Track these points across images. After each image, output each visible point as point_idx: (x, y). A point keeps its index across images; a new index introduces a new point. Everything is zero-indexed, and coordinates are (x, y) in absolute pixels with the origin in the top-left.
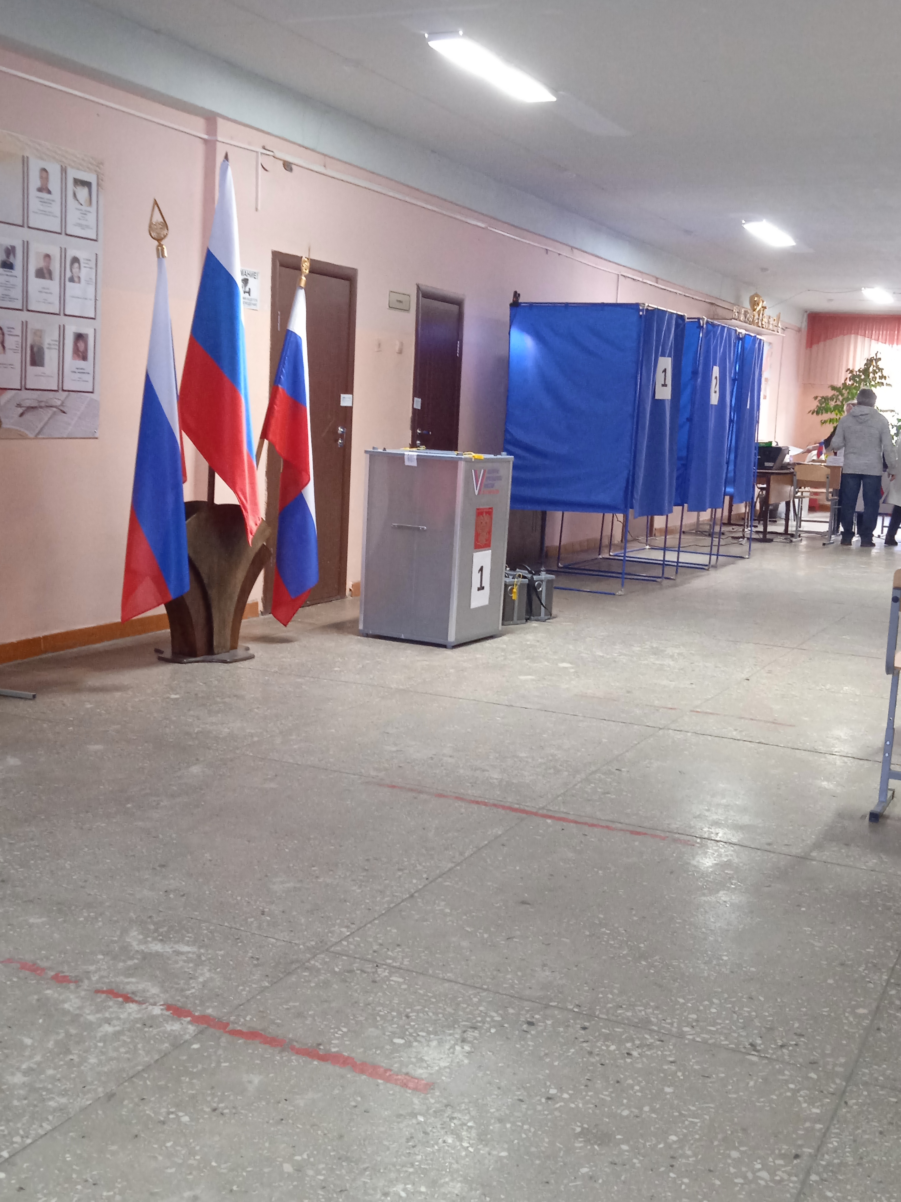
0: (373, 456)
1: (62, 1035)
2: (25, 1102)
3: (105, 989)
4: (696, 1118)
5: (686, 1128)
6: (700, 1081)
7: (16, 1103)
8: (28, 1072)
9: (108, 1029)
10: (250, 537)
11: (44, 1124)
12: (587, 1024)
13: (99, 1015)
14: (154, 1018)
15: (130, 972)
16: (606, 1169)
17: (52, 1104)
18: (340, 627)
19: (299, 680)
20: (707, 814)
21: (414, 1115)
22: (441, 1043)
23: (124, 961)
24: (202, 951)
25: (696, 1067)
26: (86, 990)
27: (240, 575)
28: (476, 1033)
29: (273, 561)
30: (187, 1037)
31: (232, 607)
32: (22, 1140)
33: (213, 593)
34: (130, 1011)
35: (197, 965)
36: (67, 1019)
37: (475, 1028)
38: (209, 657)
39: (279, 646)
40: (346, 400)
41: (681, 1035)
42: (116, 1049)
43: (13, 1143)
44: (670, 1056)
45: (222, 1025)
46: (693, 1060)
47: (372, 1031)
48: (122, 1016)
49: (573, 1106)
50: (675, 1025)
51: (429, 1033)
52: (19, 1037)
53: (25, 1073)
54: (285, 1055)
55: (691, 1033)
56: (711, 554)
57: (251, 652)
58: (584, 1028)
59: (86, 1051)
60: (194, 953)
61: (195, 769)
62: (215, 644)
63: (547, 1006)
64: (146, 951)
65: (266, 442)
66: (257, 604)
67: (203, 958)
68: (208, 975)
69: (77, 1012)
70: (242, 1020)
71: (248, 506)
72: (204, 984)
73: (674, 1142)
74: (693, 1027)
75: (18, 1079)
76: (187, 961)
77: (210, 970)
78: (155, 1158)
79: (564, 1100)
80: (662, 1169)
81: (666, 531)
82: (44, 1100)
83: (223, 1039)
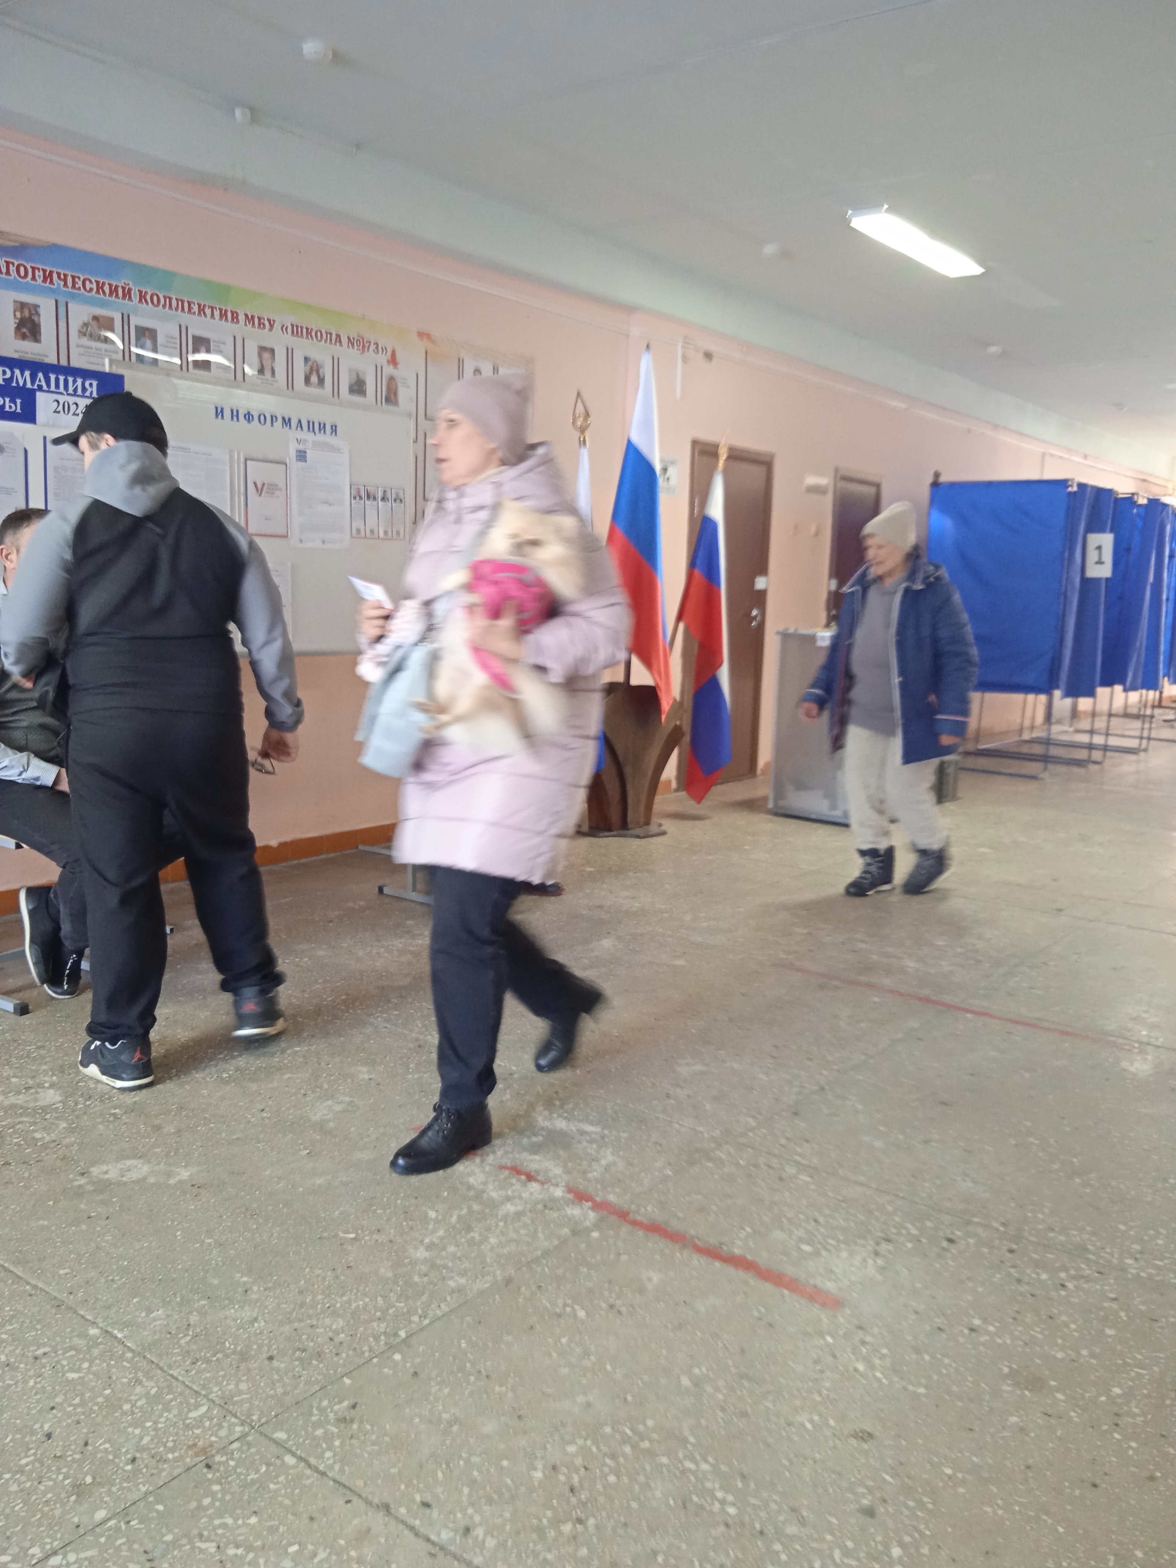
0: (785, 637)
1: (464, 1211)
2: (426, 1279)
3: (509, 1164)
4: (1144, 1369)
5: (1132, 1380)
6: (1147, 1325)
7: (416, 1279)
8: (430, 1247)
9: (510, 1208)
10: (663, 717)
11: (442, 1305)
12: (1014, 1247)
13: (502, 1193)
14: (553, 1200)
15: (535, 1149)
16: (1039, 1421)
17: (451, 1283)
18: (751, 805)
19: (709, 858)
20: (1144, 1015)
21: (821, 1334)
22: (852, 1254)
23: (529, 1137)
24: (606, 1132)
25: (1143, 1308)
26: (490, 1165)
27: (654, 754)
28: (890, 1247)
29: (687, 739)
30: (587, 1223)
31: (646, 784)
32: (420, 1321)
33: (628, 770)
34: (532, 1190)
35: (600, 1147)
36: (472, 1193)
37: (888, 1240)
38: (625, 832)
39: (690, 823)
40: (760, 583)
41: (1123, 1269)
42: (517, 1231)
43: (410, 1322)
44: (1111, 1291)
45: (623, 1215)
46: (1138, 1299)
47: (778, 1235)
48: (524, 1195)
49: (999, 1341)
50: (1116, 1255)
51: (839, 1241)
52: (424, 1208)
53: (429, 1248)
54: (686, 1253)
55: (1136, 1266)
56: (1141, 738)
57: (664, 828)
58: (1011, 1251)
59: (488, 1229)
60: (596, 1133)
61: (607, 943)
62: (629, 819)
63: (969, 1223)
64: (550, 1127)
65: (681, 626)
66: (670, 782)
67: (607, 1140)
68: (610, 1158)
69: (481, 1187)
70: (643, 1210)
71: (662, 686)
72: (607, 1168)
73: (1119, 1396)
74: (1136, 1259)
75: (421, 1254)
76: (591, 1142)
77: (613, 1154)
78: (550, 1355)
79: (988, 1333)
80: (1105, 1427)
81: (1094, 714)
82: (444, 1279)
83: (624, 1229)
